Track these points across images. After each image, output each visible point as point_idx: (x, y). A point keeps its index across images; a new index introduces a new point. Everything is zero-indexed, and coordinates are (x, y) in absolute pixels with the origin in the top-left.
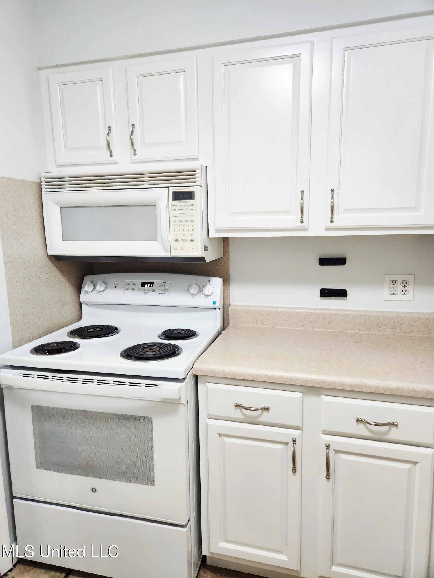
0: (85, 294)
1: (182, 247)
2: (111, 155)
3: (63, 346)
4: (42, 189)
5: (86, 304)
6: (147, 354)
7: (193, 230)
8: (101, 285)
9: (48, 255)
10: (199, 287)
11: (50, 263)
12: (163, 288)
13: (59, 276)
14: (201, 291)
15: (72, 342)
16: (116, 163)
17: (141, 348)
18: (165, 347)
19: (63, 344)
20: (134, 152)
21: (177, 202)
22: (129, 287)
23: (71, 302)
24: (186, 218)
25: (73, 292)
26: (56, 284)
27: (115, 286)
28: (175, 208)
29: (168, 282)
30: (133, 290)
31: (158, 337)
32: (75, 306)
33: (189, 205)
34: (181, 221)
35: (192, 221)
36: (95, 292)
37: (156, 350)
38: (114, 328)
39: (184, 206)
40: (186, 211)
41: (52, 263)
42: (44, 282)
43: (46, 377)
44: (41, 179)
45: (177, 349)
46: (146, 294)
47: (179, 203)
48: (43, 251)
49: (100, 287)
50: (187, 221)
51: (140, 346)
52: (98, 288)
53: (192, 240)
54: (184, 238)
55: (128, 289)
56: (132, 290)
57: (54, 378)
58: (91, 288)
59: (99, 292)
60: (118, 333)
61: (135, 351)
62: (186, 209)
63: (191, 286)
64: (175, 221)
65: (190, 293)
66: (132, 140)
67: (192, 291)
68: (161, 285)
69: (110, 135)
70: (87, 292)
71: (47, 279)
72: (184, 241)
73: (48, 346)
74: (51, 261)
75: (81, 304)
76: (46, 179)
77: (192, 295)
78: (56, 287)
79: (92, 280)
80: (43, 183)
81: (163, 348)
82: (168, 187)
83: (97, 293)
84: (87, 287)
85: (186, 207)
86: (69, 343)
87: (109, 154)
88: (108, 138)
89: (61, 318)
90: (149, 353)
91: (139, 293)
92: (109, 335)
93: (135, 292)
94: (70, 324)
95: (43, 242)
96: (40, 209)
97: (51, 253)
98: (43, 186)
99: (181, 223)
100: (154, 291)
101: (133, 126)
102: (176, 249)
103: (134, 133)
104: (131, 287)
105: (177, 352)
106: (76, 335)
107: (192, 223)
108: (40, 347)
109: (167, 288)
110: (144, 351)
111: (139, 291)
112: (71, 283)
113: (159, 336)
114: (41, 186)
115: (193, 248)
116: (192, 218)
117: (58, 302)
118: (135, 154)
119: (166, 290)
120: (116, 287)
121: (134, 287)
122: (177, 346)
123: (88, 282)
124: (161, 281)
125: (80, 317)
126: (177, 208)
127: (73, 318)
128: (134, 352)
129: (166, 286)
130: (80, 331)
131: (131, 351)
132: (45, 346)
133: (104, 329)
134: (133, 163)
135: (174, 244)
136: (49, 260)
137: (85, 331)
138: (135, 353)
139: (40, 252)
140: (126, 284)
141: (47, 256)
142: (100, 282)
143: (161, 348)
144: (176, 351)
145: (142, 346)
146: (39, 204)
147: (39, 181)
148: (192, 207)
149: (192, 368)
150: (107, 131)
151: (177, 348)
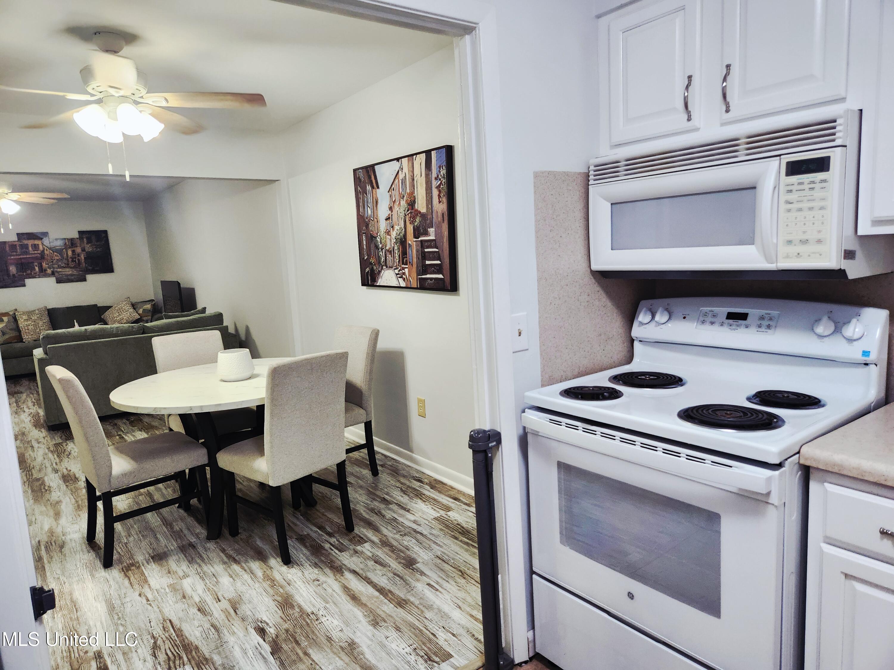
0: (639, 326)
1: (799, 254)
2: (689, 119)
3: (600, 392)
4: (589, 181)
5: (640, 341)
6: (720, 418)
7: (823, 223)
8: (662, 314)
9: (591, 271)
10: (836, 323)
11: (593, 281)
12: (765, 323)
13: (604, 300)
14: (838, 329)
15: (613, 389)
16: (697, 129)
17: (711, 410)
18: (754, 413)
19: (601, 389)
20: (727, 107)
21: (794, 179)
22: (706, 319)
23: (619, 336)
24: (811, 204)
25: (622, 323)
26: (599, 310)
27: (685, 316)
28: (790, 188)
29: (774, 313)
30: (712, 323)
31: (746, 400)
32: (624, 343)
33: (818, 181)
34: (800, 210)
35: (822, 208)
36: (653, 324)
37: (737, 416)
38: (677, 378)
39: (808, 184)
40: (812, 192)
41: (596, 281)
42: (584, 307)
43: (576, 428)
44: (589, 168)
45: (775, 420)
46: (733, 331)
47: (798, 179)
48: (585, 265)
49: (661, 317)
50: (811, 209)
51: (710, 407)
52: (657, 318)
53: (819, 241)
54: (804, 237)
55: (703, 322)
56: (710, 324)
57: (585, 430)
58: (648, 318)
59: (659, 324)
60: (682, 385)
61: (700, 412)
62: (812, 189)
63: (818, 321)
64: (789, 211)
65: (815, 333)
66: (725, 89)
67: (820, 329)
68: (762, 318)
69: (690, 88)
70: (641, 324)
71: (588, 303)
72: (804, 242)
73: (582, 389)
74: (594, 278)
75: (632, 341)
76: (595, 166)
77: (821, 337)
78: (599, 314)
79: (651, 307)
80: (592, 173)
81: (749, 415)
82: (780, 155)
83: (656, 326)
84: (643, 317)
85: (812, 186)
86: (609, 389)
87: (686, 117)
88: (686, 94)
89: (603, 357)
90: (723, 418)
91: (722, 328)
92: (667, 387)
93: (716, 328)
94: (615, 367)
95: (586, 252)
96: (586, 208)
97: (595, 267)
98: (591, 177)
99: (799, 213)
100: (747, 327)
101: (728, 66)
102: (787, 257)
103: (729, 78)
104: (710, 319)
105: (773, 425)
106: (620, 382)
107: (822, 212)
108: (572, 389)
109: (771, 323)
110: (716, 414)
111: (722, 324)
112: (621, 310)
113: (749, 399)
114: (589, 176)
115: (821, 255)
116: (822, 204)
117: (600, 335)
118: (727, 111)
119: (769, 327)
120: (684, 318)
121: (713, 320)
122: (776, 416)
123: (644, 309)
124: (763, 312)
125: (630, 359)
126: (794, 188)
127: (620, 360)
128: (699, 414)
129: (771, 319)
130: (626, 377)
131: (695, 411)
132: (578, 389)
133: (662, 377)
134: (723, 125)
135: (783, 249)
136: (592, 277)
137: (634, 377)
138: (701, 415)
139: (582, 266)
140: (702, 313)
141: (589, 270)
142: (660, 309)
143: (745, 414)
144: (773, 423)
145: (713, 407)
146: (584, 201)
147: (587, 171)
148: (824, 185)
149: (799, 453)
150: (687, 83)
151: (776, 418)
